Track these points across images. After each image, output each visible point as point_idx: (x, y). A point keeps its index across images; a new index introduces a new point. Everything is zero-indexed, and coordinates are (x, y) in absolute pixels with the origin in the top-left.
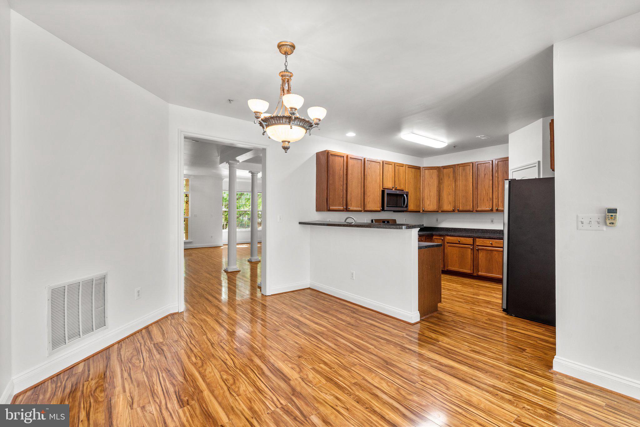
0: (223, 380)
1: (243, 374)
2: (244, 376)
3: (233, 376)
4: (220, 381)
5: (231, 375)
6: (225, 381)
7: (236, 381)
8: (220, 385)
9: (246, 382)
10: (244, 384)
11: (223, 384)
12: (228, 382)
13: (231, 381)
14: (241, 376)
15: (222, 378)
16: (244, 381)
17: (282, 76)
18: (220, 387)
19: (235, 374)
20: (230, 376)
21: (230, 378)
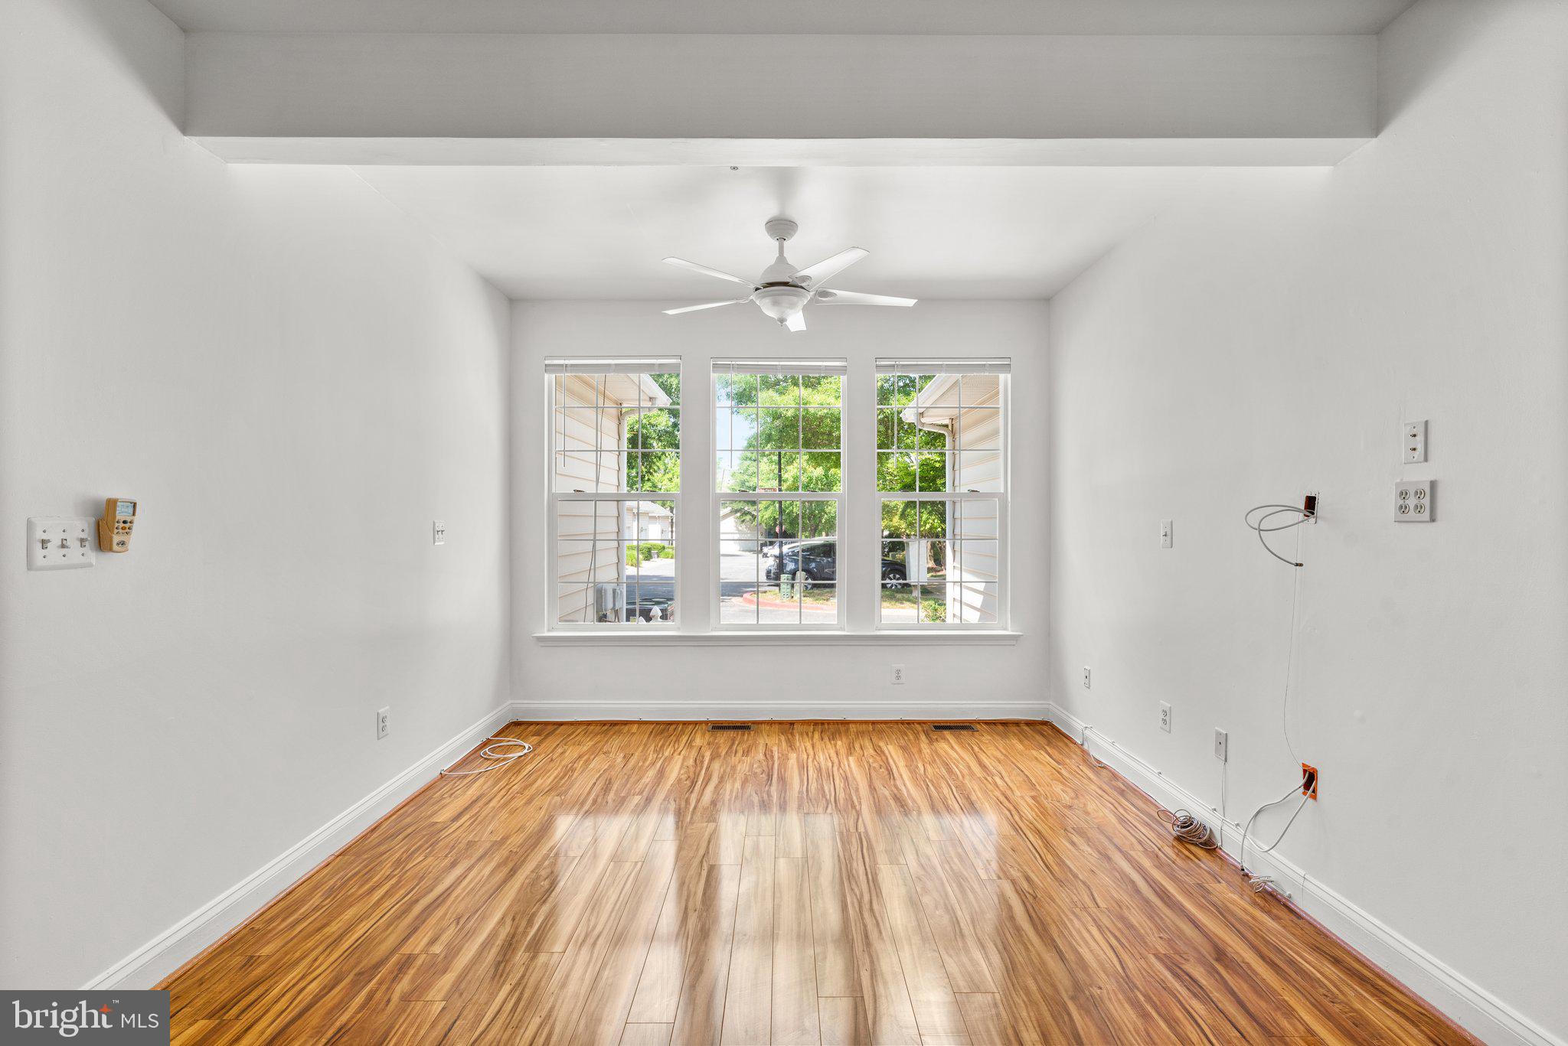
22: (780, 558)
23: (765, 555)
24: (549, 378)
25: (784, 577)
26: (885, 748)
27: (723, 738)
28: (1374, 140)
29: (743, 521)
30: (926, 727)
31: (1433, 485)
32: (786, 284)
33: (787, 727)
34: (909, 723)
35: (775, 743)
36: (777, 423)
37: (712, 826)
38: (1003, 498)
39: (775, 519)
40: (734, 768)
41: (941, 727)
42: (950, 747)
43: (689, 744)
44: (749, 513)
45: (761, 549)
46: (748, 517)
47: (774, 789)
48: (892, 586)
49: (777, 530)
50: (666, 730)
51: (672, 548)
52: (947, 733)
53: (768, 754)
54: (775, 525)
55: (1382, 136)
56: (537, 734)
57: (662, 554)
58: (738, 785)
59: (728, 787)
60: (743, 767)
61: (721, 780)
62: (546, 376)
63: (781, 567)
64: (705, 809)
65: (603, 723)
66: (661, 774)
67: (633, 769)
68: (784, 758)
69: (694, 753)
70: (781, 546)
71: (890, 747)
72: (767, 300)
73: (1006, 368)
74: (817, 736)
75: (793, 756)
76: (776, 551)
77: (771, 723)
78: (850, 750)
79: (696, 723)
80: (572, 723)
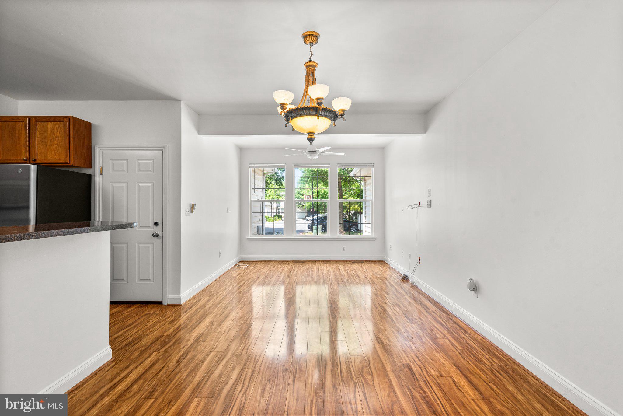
0: (372, 375)
1: (351, 374)
2: (352, 371)
3: (362, 375)
4: (375, 375)
5: (363, 377)
6: (370, 373)
7: (361, 368)
8: (376, 371)
9: (353, 364)
10: (355, 363)
11: (373, 371)
12: (369, 371)
13: (365, 370)
14: (354, 372)
15: (373, 378)
16: (353, 366)
17: (307, 66)
18: (377, 369)
19: (359, 377)
20: (365, 376)
21: (365, 374)
22: (313, 220)
23: (308, 220)
24: (251, 169)
25: (314, 227)
26: (339, 266)
27: (297, 264)
28: (425, 134)
29: (299, 207)
30: (350, 262)
31: (431, 200)
32: (313, 151)
33: (314, 262)
34: (346, 261)
35: (311, 265)
36: (312, 173)
37: (296, 277)
38: (372, 201)
39: (311, 206)
40: (300, 269)
41: (354, 262)
42: (356, 266)
43: (289, 265)
44: (301, 204)
45: (306, 218)
46: (301, 206)
47: (310, 272)
48: (353, 231)
49: (312, 211)
50: (282, 262)
51: (272, 218)
52: (356, 263)
53: (309, 267)
54: (311, 209)
55: (427, 133)
56: (249, 263)
57: (268, 220)
58: (302, 271)
59: (299, 272)
60: (303, 269)
61: (298, 270)
62: (250, 169)
63: (313, 224)
64: (294, 275)
65: (265, 261)
66: (283, 270)
67: (276, 269)
68: (313, 268)
69: (290, 266)
70: (313, 216)
71: (341, 266)
72: (309, 155)
73: (373, 166)
74: (322, 263)
75: (315, 267)
76: (311, 218)
77: (310, 261)
78: (330, 266)
79: (290, 261)
80: (257, 261)
